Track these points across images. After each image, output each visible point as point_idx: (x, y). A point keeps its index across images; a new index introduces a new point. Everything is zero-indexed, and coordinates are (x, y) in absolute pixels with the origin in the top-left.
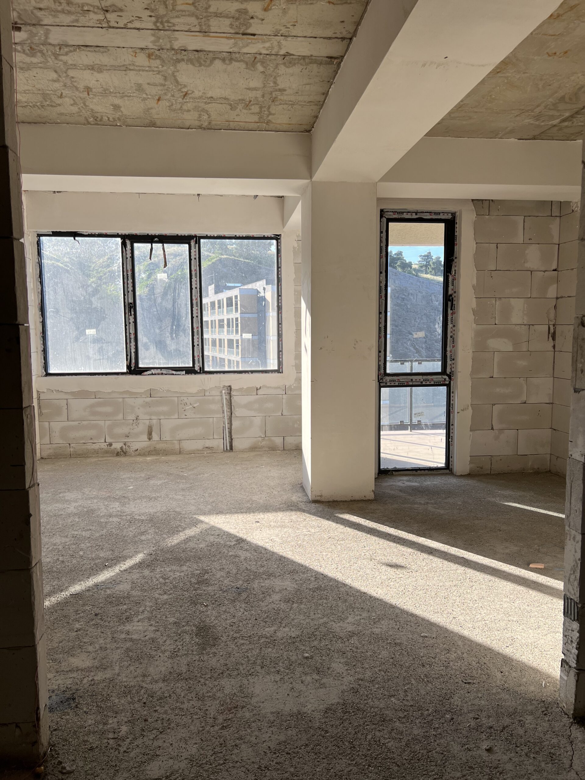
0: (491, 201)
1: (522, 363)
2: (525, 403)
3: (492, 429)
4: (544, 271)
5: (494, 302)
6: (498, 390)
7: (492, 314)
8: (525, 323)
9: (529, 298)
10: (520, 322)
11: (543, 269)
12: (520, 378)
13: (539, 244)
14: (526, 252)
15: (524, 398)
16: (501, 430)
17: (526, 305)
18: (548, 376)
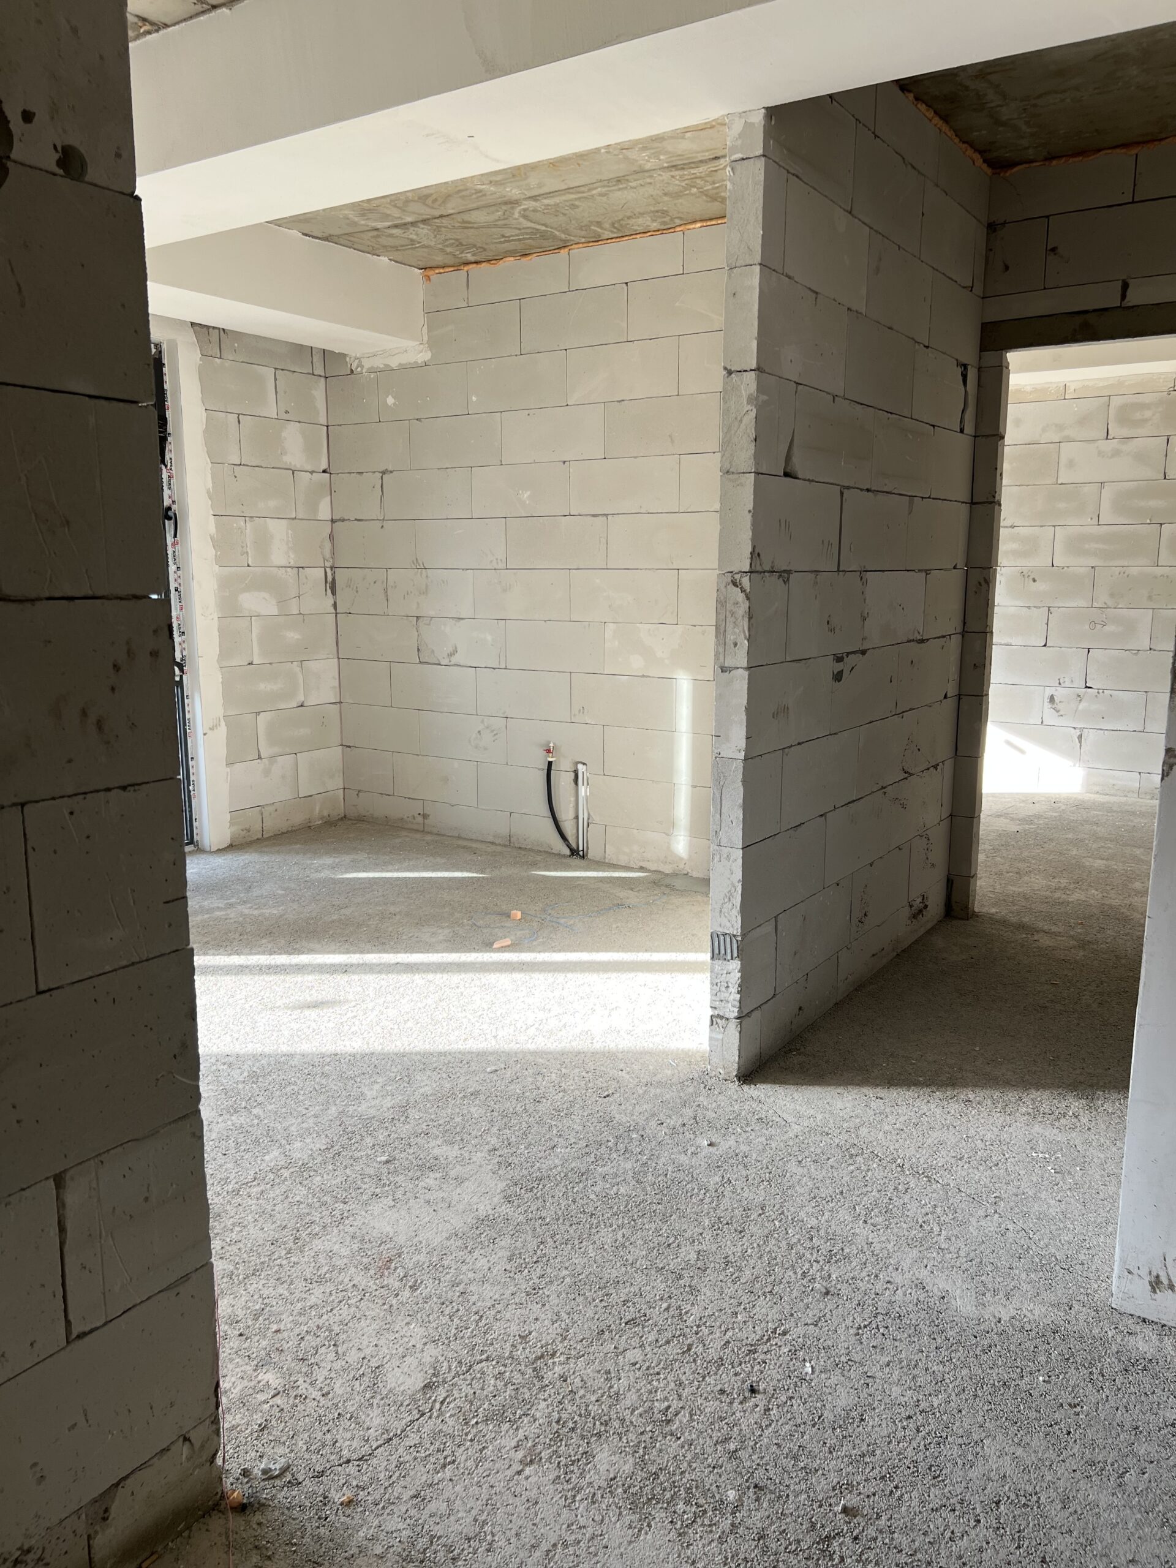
0: (222, 332)
1: (293, 636)
2: (302, 706)
3: (260, 758)
4: (312, 472)
5: (242, 523)
6: (262, 686)
7: (243, 547)
8: (292, 564)
9: (293, 519)
10: (284, 563)
11: (309, 468)
12: (292, 662)
13: (299, 422)
14: (284, 434)
15: (301, 698)
16: (273, 757)
17: (290, 532)
18: (331, 656)
